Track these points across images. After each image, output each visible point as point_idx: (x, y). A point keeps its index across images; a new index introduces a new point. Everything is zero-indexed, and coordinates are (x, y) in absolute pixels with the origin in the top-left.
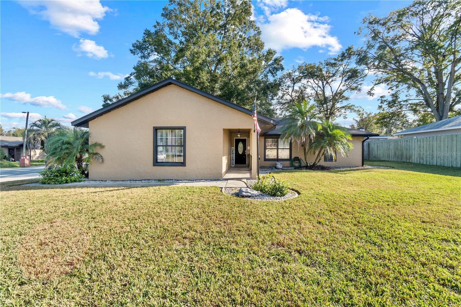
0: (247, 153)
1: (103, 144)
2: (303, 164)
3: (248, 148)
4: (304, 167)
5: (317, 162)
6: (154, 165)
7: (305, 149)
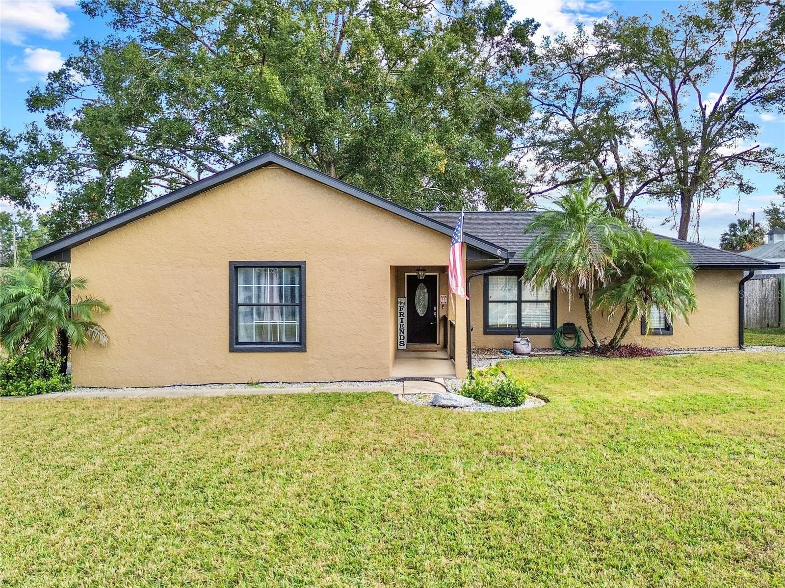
0: (440, 313)
1: (107, 303)
2: (586, 343)
3: (443, 300)
4: (588, 349)
5: (619, 337)
6: (232, 350)
7: (587, 304)
